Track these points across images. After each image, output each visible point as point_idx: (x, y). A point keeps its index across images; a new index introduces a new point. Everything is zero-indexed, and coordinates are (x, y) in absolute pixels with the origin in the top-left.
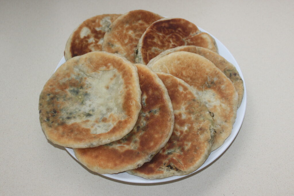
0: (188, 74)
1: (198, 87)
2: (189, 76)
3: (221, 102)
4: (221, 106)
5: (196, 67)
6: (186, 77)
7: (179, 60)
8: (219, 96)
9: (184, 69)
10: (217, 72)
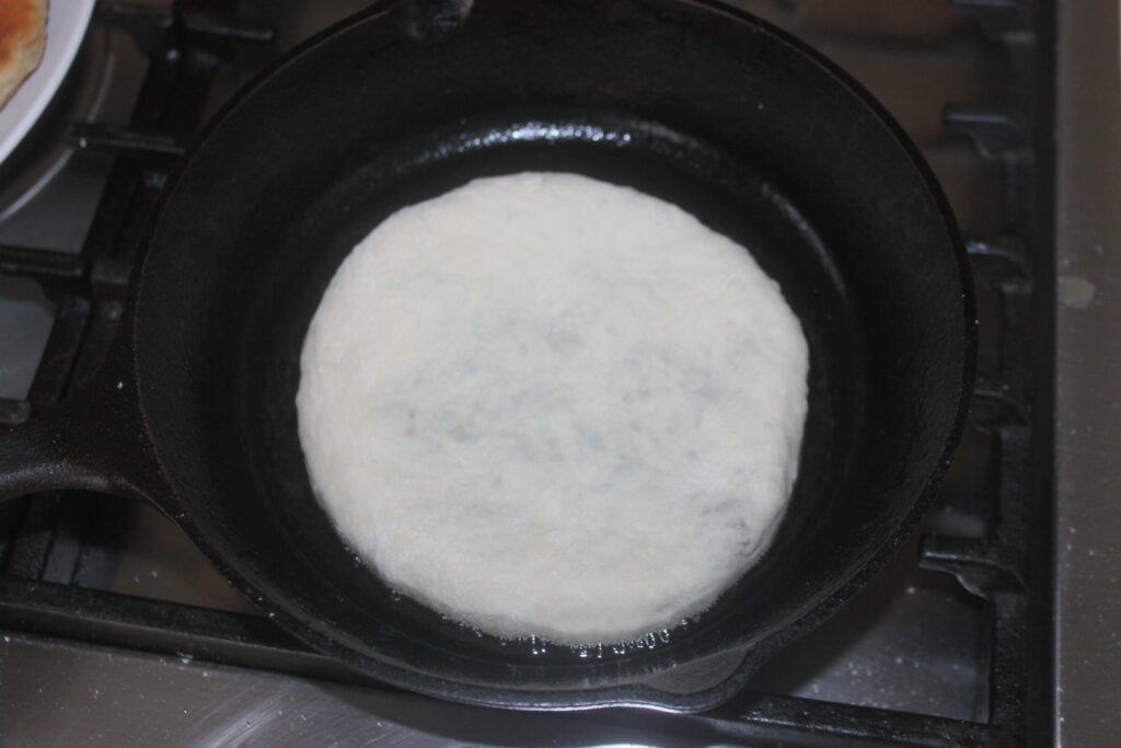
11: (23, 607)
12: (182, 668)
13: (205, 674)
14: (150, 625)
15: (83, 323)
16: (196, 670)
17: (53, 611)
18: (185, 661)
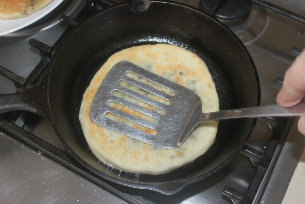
11: (6, 128)
12: (38, 155)
13: (43, 158)
14: (33, 142)
15: (46, 64)
16: (41, 156)
17: (13, 131)
18: (39, 153)
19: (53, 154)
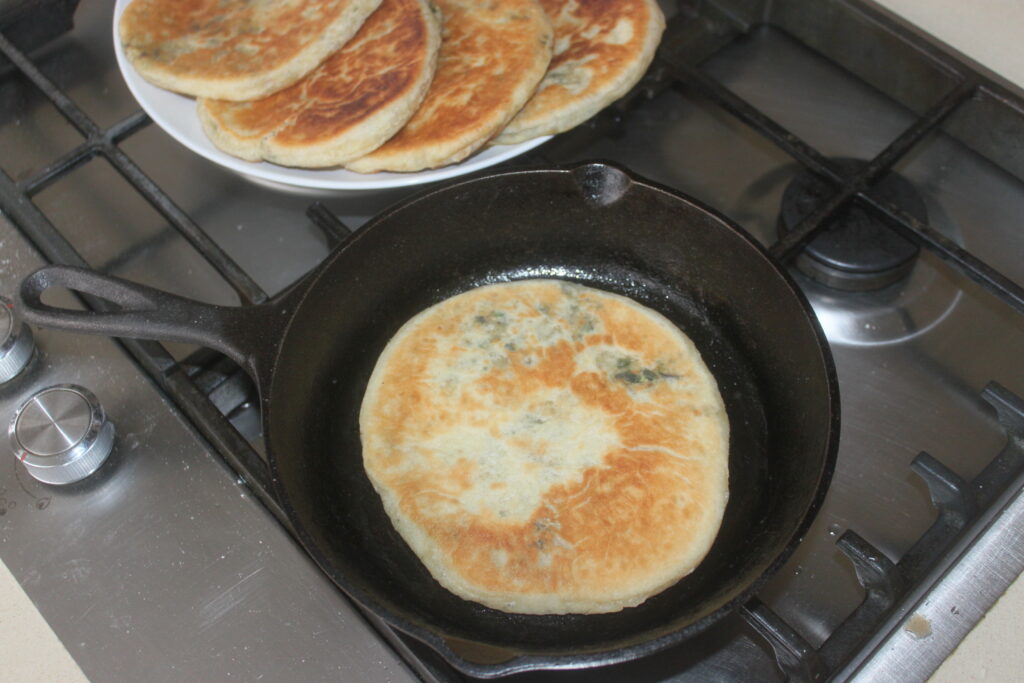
0: (621, 500)
1: (565, 494)
2: (614, 495)
3: (463, 512)
4: (455, 502)
5: (627, 543)
6: (618, 486)
7: (687, 513)
8: (485, 522)
9: (646, 504)
10: (560, 583)
12: (234, 484)
13: (242, 496)
16: (240, 490)
18: (239, 482)
19: (266, 490)
